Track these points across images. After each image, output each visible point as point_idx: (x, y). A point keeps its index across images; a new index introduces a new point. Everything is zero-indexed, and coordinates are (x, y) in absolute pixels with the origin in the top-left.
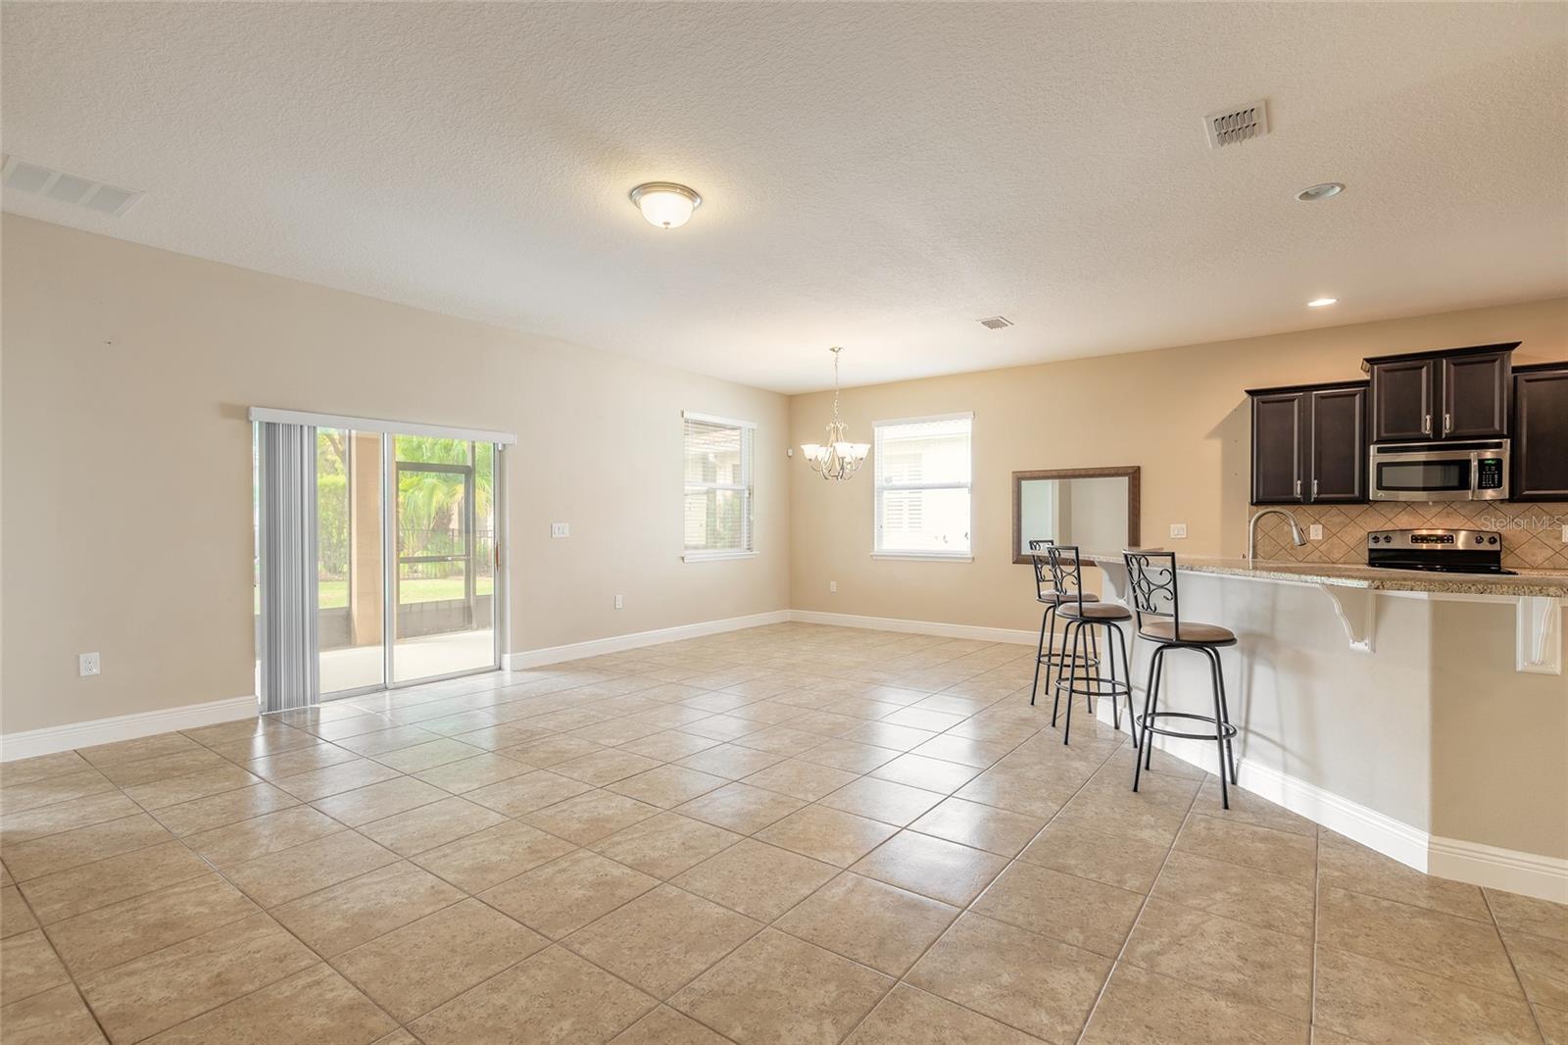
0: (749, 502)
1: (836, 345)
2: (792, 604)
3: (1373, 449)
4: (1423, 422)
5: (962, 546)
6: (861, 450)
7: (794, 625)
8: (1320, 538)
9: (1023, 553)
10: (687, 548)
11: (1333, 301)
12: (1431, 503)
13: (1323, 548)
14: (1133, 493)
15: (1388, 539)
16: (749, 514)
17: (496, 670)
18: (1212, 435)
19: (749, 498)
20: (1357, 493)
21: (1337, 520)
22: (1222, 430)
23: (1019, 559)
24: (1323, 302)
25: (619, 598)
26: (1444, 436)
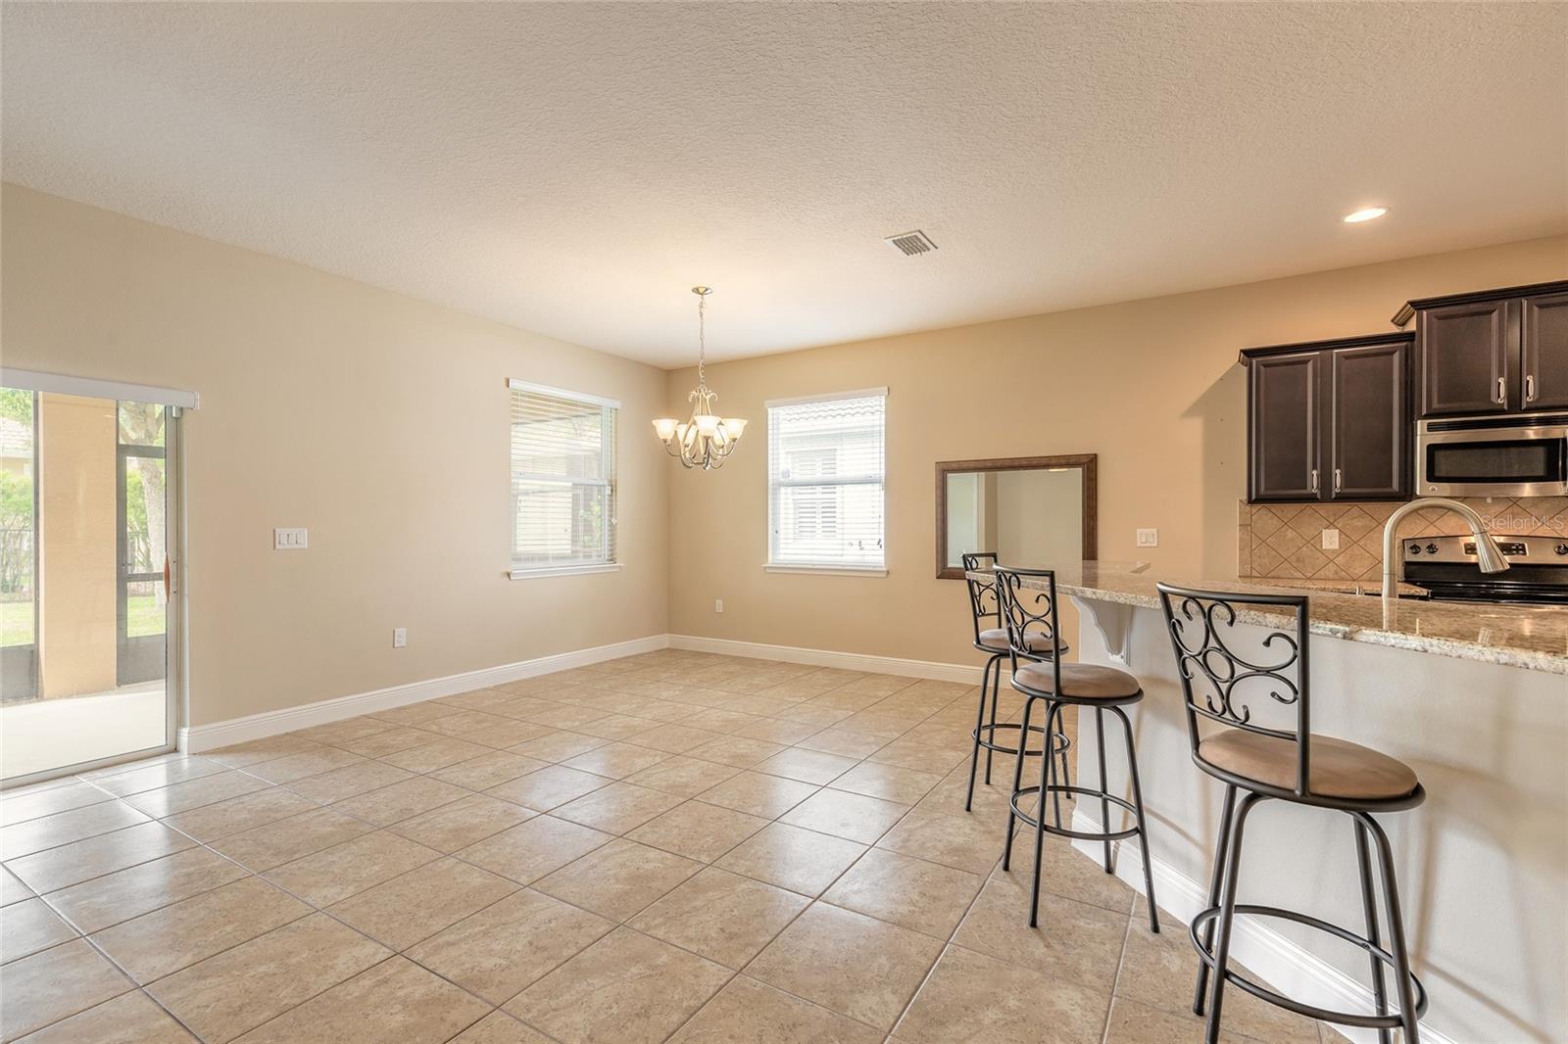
0: (611, 501)
1: (701, 284)
2: (671, 627)
3: (1421, 426)
4: (1494, 389)
5: (875, 557)
6: (735, 427)
7: (672, 652)
8: (1337, 547)
9: (950, 565)
10: (517, 559)
11: (1381, 212)
12: (1489, 500)
13: (1340, 560)
14: (1088, 488)
15: (1432, 549)
16: (611, 516)
17: (172, 752)
18: (1191, 412)
19: (611, 495)
20: (1395, 486)
21: (1358, 523)
22: (1204, 407)
23: (945, 573)
24: (1366, 214)
25: (401, 632)
26: (1524, 406)
